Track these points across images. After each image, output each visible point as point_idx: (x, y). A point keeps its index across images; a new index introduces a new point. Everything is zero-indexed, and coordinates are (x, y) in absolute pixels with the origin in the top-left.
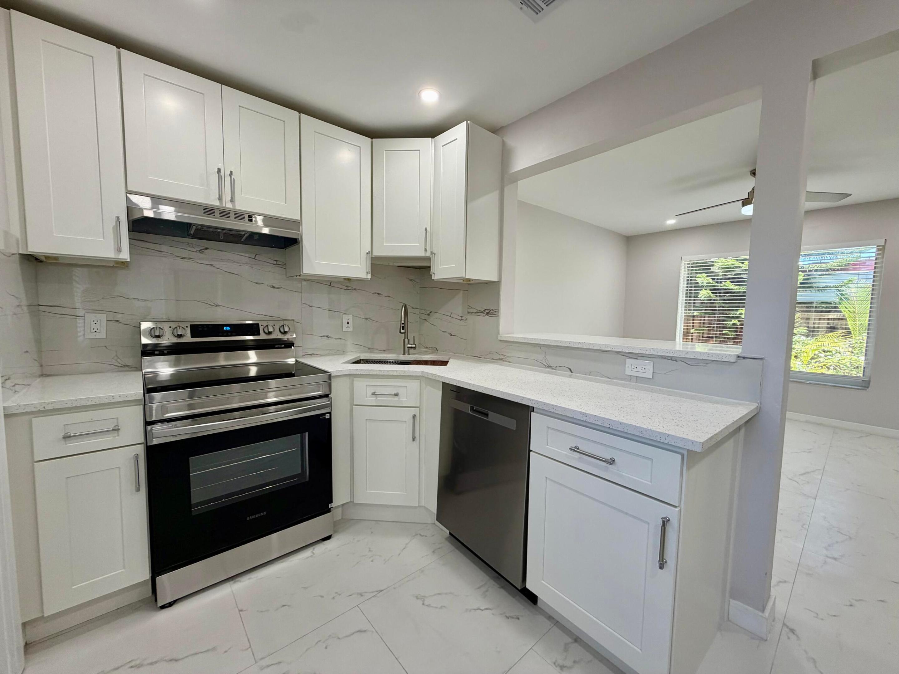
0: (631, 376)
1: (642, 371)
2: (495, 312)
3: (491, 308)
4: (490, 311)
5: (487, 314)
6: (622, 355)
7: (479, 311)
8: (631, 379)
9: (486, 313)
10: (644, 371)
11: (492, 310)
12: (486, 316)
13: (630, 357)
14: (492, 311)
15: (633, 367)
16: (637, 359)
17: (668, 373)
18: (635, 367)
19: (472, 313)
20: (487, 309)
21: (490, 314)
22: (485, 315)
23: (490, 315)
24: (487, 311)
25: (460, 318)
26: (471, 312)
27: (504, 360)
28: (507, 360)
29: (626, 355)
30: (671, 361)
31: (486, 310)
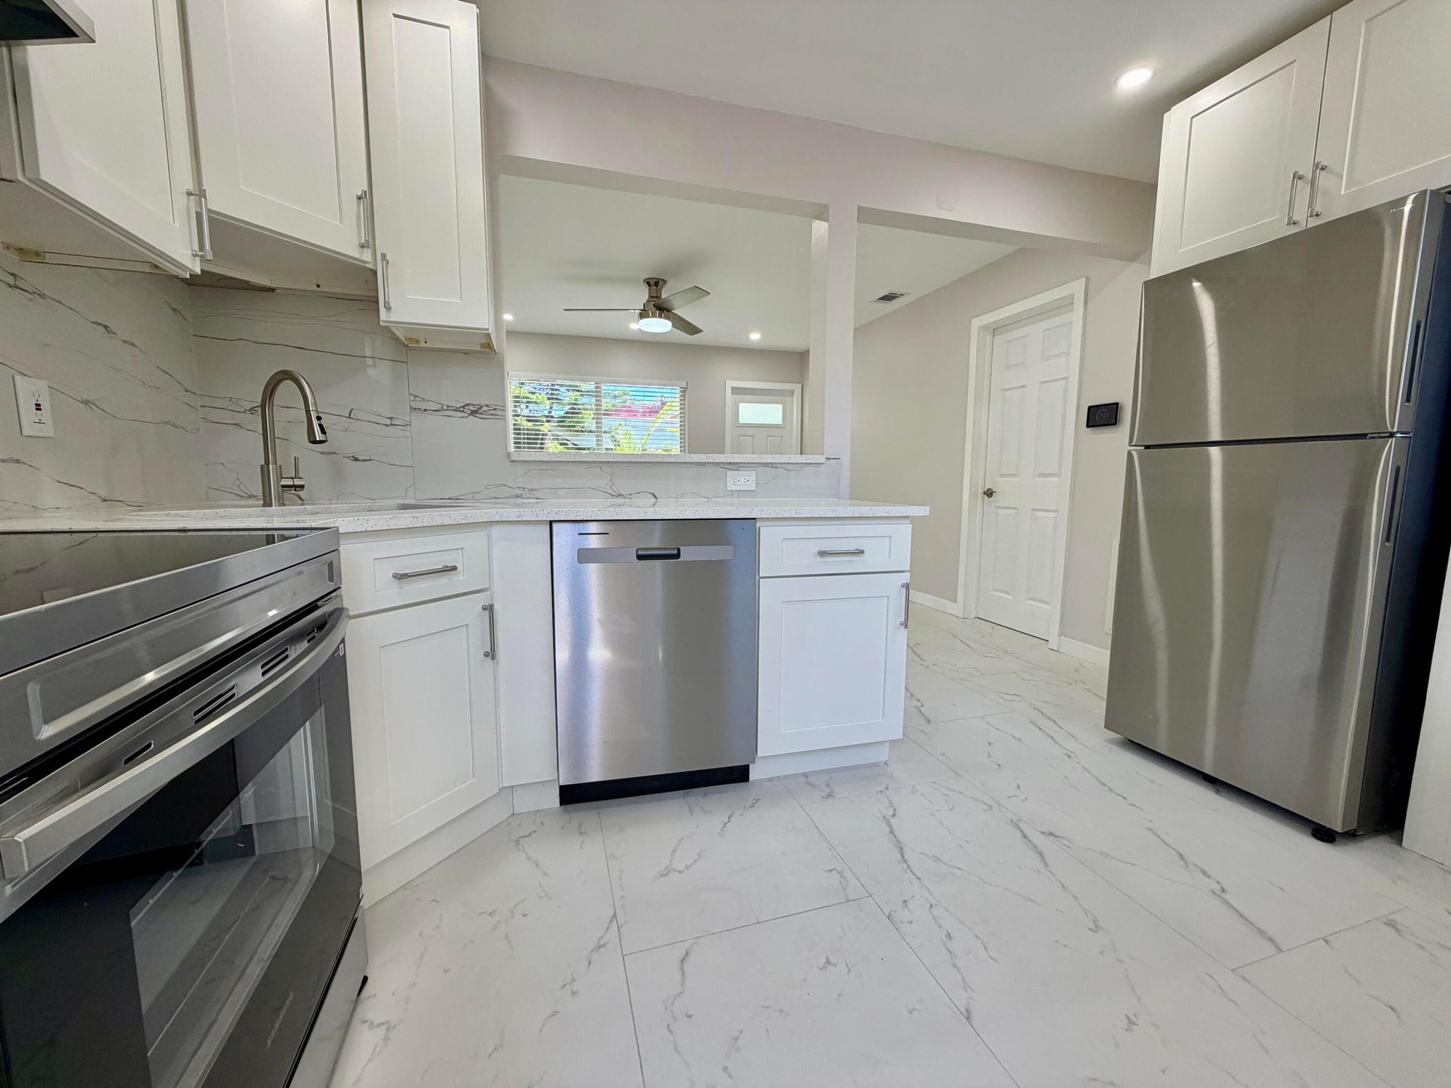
0: (732, 491)
1: (745, 483)
2: (495, 409)
3: (483, 402)
4: (480, 408)
5: (473, 413)
6: (721, 468)
7: (448, 406)
8: (732, 495)
9: (470, 412)
10: (748, 483)
11: (487, 406)
12: (471, 417)
13: (730, 469)
14: (484, 409)
15: (735, 480)
16: (738, 470)
17: (770, 482)
18: (737, 480)
19: (425, 410)
20: (472, 405)
21: (481, 414)
22: (467, 415)
23: (480, 416)
24: (472, 408)
25: (388, 422)
26: (423, 408)
27: (523, 496)
28: (532, 496)
29: (725, 466)
30: (772, 469)
31: (468, 405)
